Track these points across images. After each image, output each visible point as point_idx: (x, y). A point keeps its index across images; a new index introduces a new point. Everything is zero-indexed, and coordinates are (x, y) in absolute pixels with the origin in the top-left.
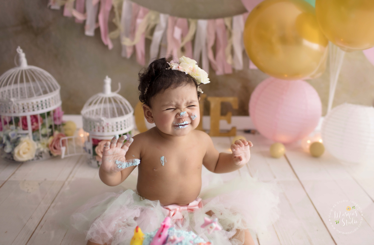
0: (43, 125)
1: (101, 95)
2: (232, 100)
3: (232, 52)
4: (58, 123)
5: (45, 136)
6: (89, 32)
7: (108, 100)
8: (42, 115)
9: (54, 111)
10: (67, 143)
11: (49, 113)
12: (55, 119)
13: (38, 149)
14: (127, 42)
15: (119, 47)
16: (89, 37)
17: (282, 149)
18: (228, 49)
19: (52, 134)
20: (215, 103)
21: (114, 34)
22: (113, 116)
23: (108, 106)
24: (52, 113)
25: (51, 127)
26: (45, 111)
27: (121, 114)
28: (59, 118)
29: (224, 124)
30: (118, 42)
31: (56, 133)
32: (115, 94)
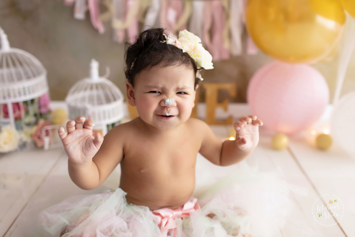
0: (27, 113)
1: (87, 81)
2: (230, 87)
3: (230, 36)
4: (43, 110)
5: (29, 125)
6: (79, 15)
7: (94, 87)
8: (25, 103)
9: (40, 99)
10: (51, 133)
11: (32, 101)
12: (40, 107)
13: (21, 140)
14: (118, 25)
15: (110, 31)
16: (78, 21)
17: (284, 141)
18: (225, 33)
19: (36, 123)
20: (211, 90)
21: (105, 16)
22: (100, 103)
23: (95, 92)
24: (36, 101)
25: (35, 115)
26: (28, 97)
27: (108, 101)
28: (46, 106)
29: (220, 113)
30: (108, 24)
31: (42, 122)
32: (103, 80)
